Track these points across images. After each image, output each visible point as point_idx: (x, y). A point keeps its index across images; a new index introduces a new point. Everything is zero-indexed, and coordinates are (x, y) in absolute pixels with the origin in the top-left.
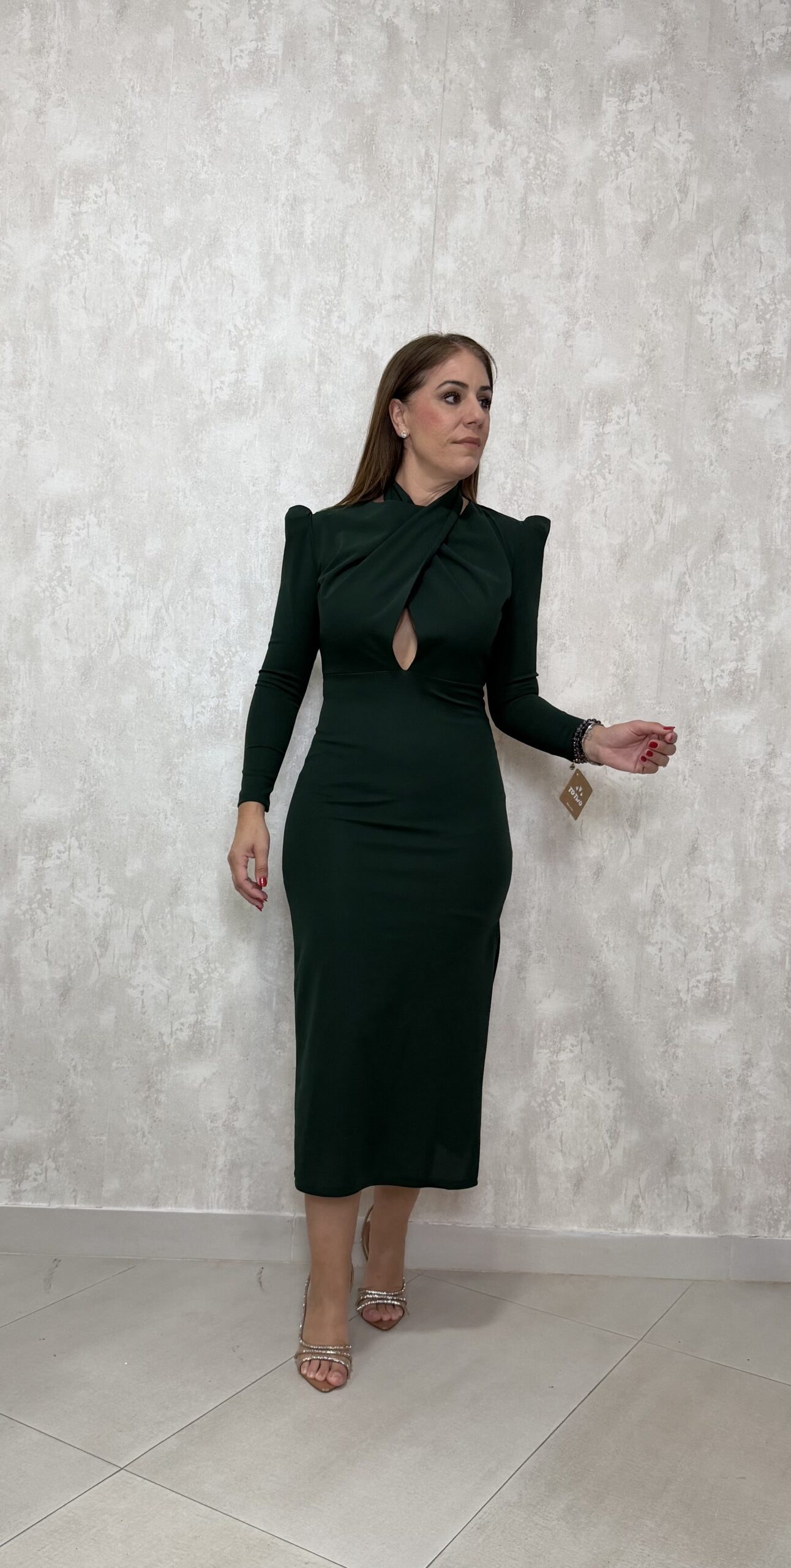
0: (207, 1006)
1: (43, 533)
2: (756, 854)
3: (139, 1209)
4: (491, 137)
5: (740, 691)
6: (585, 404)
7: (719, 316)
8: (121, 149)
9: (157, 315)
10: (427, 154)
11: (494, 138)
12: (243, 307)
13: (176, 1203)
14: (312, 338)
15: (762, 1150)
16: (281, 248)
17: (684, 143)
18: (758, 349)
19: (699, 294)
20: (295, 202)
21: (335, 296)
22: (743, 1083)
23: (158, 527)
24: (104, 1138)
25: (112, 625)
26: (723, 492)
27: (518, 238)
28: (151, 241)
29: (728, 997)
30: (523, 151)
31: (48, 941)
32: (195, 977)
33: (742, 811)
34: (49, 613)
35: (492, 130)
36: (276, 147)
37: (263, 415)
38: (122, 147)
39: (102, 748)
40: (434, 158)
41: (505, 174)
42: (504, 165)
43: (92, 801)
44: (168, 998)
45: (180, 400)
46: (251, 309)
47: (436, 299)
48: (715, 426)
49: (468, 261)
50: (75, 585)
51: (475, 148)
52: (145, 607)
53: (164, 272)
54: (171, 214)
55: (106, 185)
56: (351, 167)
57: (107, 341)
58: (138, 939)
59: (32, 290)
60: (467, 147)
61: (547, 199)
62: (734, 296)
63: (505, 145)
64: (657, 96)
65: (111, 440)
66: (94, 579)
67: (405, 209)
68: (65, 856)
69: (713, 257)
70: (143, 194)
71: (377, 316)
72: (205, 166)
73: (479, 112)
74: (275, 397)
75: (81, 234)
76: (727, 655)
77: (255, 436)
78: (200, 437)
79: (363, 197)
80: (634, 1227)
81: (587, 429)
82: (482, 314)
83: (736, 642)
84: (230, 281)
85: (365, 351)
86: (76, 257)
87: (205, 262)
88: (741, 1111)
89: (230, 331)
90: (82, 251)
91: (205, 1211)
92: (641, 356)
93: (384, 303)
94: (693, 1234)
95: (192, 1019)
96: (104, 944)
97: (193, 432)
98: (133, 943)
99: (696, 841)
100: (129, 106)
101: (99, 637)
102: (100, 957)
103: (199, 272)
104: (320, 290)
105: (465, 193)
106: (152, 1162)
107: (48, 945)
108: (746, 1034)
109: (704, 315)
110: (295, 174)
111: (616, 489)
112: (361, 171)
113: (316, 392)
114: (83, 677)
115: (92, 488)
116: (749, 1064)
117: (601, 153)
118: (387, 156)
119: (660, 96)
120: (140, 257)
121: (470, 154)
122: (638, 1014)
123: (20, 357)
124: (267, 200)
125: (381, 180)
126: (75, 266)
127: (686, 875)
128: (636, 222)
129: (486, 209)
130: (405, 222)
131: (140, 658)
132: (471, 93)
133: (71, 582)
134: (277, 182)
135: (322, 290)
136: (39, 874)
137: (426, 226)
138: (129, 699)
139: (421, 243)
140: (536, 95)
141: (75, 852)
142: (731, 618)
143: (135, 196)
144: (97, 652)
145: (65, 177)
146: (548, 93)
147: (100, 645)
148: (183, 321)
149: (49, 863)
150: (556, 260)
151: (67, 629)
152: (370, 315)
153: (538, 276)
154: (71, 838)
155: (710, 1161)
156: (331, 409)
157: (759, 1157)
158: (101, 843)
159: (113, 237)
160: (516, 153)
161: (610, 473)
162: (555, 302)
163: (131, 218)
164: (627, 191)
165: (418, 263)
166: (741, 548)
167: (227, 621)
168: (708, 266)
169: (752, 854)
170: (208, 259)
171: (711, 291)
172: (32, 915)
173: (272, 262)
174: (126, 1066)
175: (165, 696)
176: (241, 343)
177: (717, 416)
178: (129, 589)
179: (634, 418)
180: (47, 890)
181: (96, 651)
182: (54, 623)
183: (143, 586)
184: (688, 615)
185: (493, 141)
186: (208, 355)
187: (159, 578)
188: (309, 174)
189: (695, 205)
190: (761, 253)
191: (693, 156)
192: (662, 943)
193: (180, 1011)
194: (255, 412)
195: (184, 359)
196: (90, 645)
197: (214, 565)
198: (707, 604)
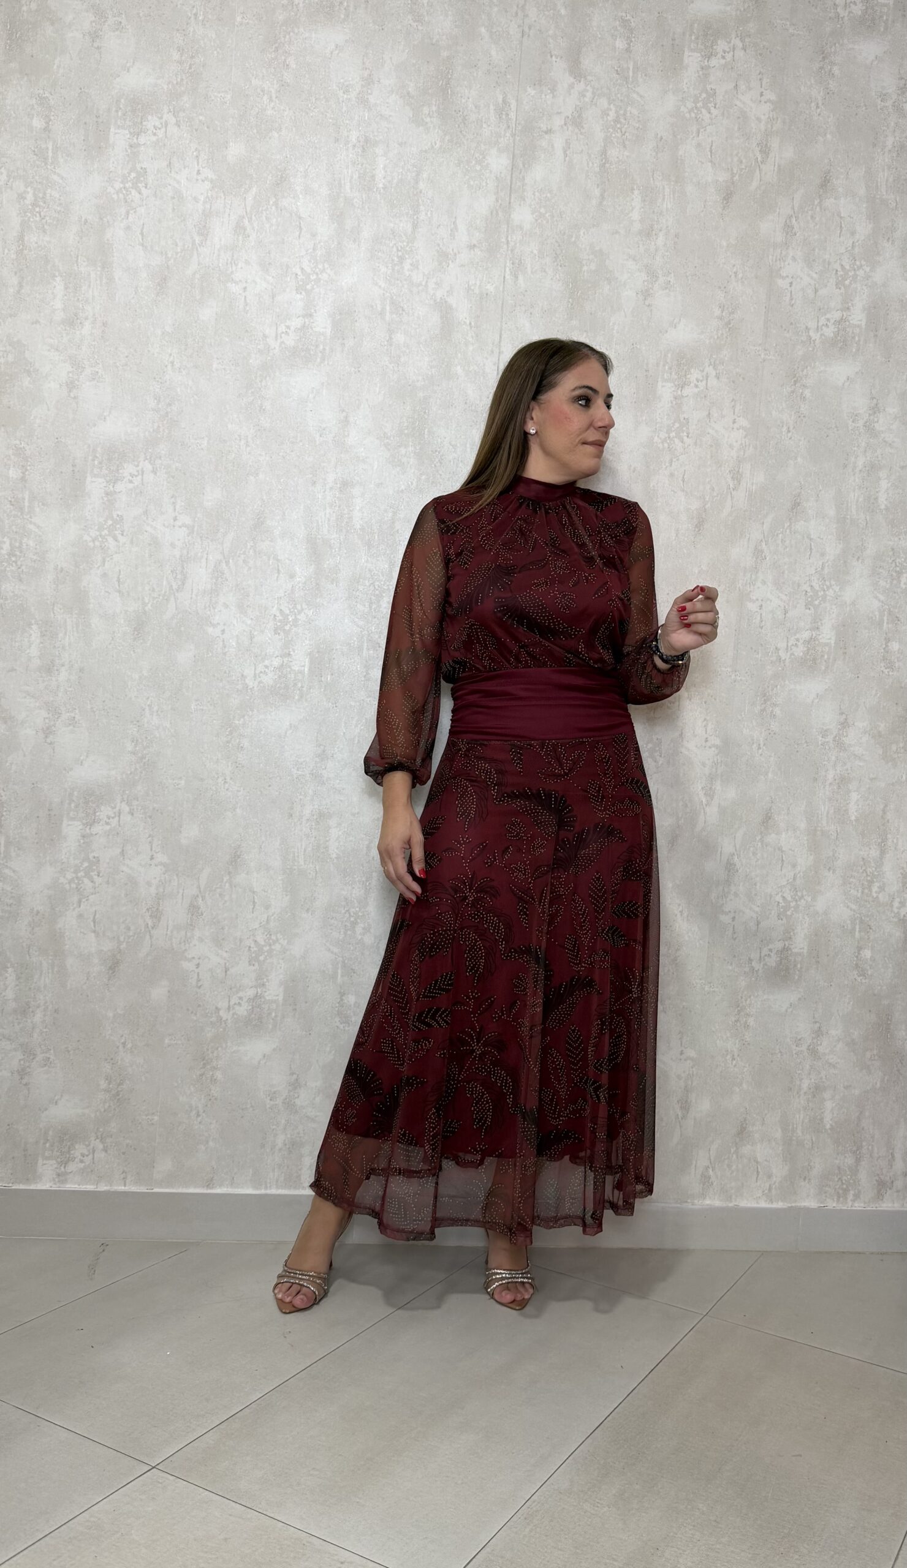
0: (267, 980)
1: (94, 479)
2: (827, 823)
3: (192, 1190)
4: (571, 86)
5: (814, 660)
6: (664, 365)
7: (798, 280)
8: (182, 80)
9: (219, 255)
10: (504, 101)
11: (573, 88)
12: (311, 250)
13: (232, 1184)
14: (383, 286)
15: (831, 1120)
16: (351, 191)
17: (765, 102)
18: (837, 315)
19: (779, 257)
20: (367, 144)
21: (408, 243)
22: (813, 1052)
23: (219, 476)
24: (156, 1118)
25: (167, 578)
26: (799, 459)
27: (597, 192)
28: (214, 177)
29: (799, 966)
30: (603, 102)
31: (96, 911)
32: (255, 949)
33: (815, 780)
34: (99, 564)
35: (572, 80)
36: (347, 86)
37: (331, 363)
38: (184, 78)
39: (155, 708)
40: (512, 106)
41: (585, 126)
42: (584, 115)
43: (145, 763)
44: (226, 972)
45: (243, 344)
46: (319, 253)
47: (512, 250)
48: (793, 392)
49: (546, 213)
50: (127, 535)
51: (554, 97)
52: (204, 560)
53: (227, 210)
54: (235, 150)
55: (165, 117)
56: (426, 110)
57: (165, 279)
58: (194, 909)
59: (85, 224)
60: (546, 95)
61: (626, 153)
62: (814, 260)
63: (584, 96)
64: (740, 53)
65: (168, 383)
66: (148, 529)
67: (481, 157)
68: (114, 822)
69: (794, 220)
70: (206, 128)
71: (452, 265)
72: (272, 101)
73: (558, 60)
74: (344, 344)
75: (138, 166)
76: (802, 624)
77: (323, 384)
78: (263, 384)
79: (438, 142)
80: (704, 1198)
81: (666, 391)
82: (560, 268)
83: (810, 612)
84: (298, 223)
85: (438, 300)
86: (133, 192)
87: (271, 203)
88: (811, 1079)
89: (297, 274)
90: (140, 185)
91: (263, 1192)
92: (720, 318)
93: (459, 253)
94: (763, 1204)
95: (251, 993)
96: (156, 914)
97: (256, 377)
98: (188, 914)
99: (770, 810)
100: (191, 35)
101: (153, 590)
102: (153, 928)
103: (264, 212)
104: (391, 236)
105: (544, 144)
106: (207, 1142)
107: (95, 915)
108: (816, 1002)
109: (783, 278)
110: (367, 115)
111: (694, 453)
112: (435, 115)
113: (388, 341)
114: (136, 633)
115: (147, 433)
116: (819, 1033)
117: (683, 109)
118: (463, 101)
119: (742, 53)
120: (202, 194)
121: (549, 102)
122: (710, 983)
123: (72, 294)
124: (337, 140)
125: (457, 126)
126: (132, 201)
127: (759, 844)
128: (717, 181)
129: (565, 161)
130: (481, 170)
131: (198, 613)
132: (551, 41)
133: (123, 531)
134: (348, 122)
135: (395, 236)
136: (86, 840)
137: (503, 175)
138: (185, 656)
139: (498, 192)
140: (617, 46)
141: (126, 818)
142: (806, 587)
143: (196, 130)
144: (152, 606)
145: (121, 106)
146: (629, 44)
147: (154, 598)
148: (247, 262)
149: (97, 829)
150: (636, 215)
151: (119, 581)
152: (444, 263)
153: (617, 232)
154: (121, 802)
155: (780, 1130)
156: (402, 359)
157: (828, 1126)
158: (154, 809)
159: (173, 172)
160: (596, 104)
161: (688, 437)
162: (634, 260)
163: (193, 152)
164: (708, 149)
165: (495, 212)
166: (816, 517)
167: (292, 576)
168: (788, 228)
169: (824, 822)
170: (274, 200)
171: (791, 255)
172: (79, 884)
173: (342, 204)
174: (180, 1042)
175: (225, 654)
176: (309, 287)
177: (795, 382)
178: (186, 540)
179: (713, 382)
180: (94, 857)
181: (149, 605)
182: (105, 575)
183: (201, 537)
184: (764, 583)
185: (572, 91)
186: (273, 298)
187: (218, 530)
188: (381, 115)
189: (776, 166)
190: (841, 217)
191: (775, 117)
192: (735, 912)
193: (238, 985)
194: (323, 359)
195: (248, 301)
196: (143, 598)
197: (278, 518)
198: (783, 573)
